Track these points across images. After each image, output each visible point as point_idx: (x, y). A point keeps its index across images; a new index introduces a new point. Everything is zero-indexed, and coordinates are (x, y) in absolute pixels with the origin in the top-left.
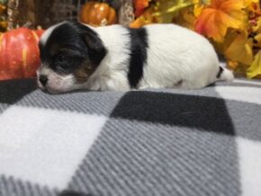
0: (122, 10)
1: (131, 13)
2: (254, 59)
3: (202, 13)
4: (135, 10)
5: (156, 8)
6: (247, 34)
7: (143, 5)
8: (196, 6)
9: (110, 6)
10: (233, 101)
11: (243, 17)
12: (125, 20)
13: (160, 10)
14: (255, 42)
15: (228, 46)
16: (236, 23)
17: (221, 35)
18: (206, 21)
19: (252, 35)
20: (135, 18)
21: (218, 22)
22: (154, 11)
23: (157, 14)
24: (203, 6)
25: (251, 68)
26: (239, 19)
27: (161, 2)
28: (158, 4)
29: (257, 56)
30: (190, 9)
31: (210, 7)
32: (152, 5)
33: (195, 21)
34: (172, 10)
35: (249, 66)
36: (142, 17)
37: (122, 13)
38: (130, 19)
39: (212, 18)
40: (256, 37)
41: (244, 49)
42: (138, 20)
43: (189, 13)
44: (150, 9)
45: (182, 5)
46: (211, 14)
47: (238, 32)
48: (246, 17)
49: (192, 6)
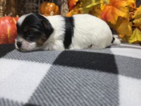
0: (62, 6)
1: (67, 8)
2: (132, 33)
3: (105, 8)
4: (69, 7)
5: (80, 6)
6: (129, 19)
7: (73, 4)
8: (101, 5)
9: (56, 4)
10: (119, 56)
11: (127, 10)
12: (64, 12)
13: (82, 7)
14: (133, 24)
15: (119, 26)
16: (123, 14)
17: (115, 20)
18: (107, 13)
19: (132, 20)
20: (69, 11)
21: (113, 13)
22: (79, 7)
23: (81, 9)
24: (105, 5)
25: (131, 38)
26: (124, 12)
27: (83, 3)
28: (81, 3)
30: (98, 6)
31: (109, 5)
32: (78, 4)
33: (101, 13)
34: (88, 6)
35: (130, 37)
36: (72, 11)
37: (62, 8)
38: (66, 11)
39: (110, 11)
40: (134, 21)
41: (127, 28)
42: (70, 12)
43: (98, 8)
44: (77, 6)
45: (94, 4)
46: (109, 9)
47: (124, 19)
48: (128, 11)
49: (100, 4)
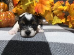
0: (9, 4)
1: (12, 5)
3: (37, 5)
4: (14, 5)
5: (21, 4)
6: (51, 11)
7: (16, 3)
8: (34, 3)
9: (5, 3)
12: (11, 8)
13: (23, 4)
15: (46, 15)
17: (43, 12)
18: (38, 8)
21: (42, 8)
23: (22, 6)
24: (36, 3)
26: (48, 7)
27: (23, 2)
28: (22, 2)
29: (54, 18)
30: (32, 4)
31: (39, 3)
32: (20, 3)
33: (35, 8)
34: (26, 4)
36: (16, 7)
38: (12, 8)
39: (40, 7)
40: (54, 12)
41: (51, 16)
42: (15, 8)
43: (32, 5)
45: (30, 3)
46: (39, 5)
47: (48, 11)
48: (50, 6)
49: (33, 3)
